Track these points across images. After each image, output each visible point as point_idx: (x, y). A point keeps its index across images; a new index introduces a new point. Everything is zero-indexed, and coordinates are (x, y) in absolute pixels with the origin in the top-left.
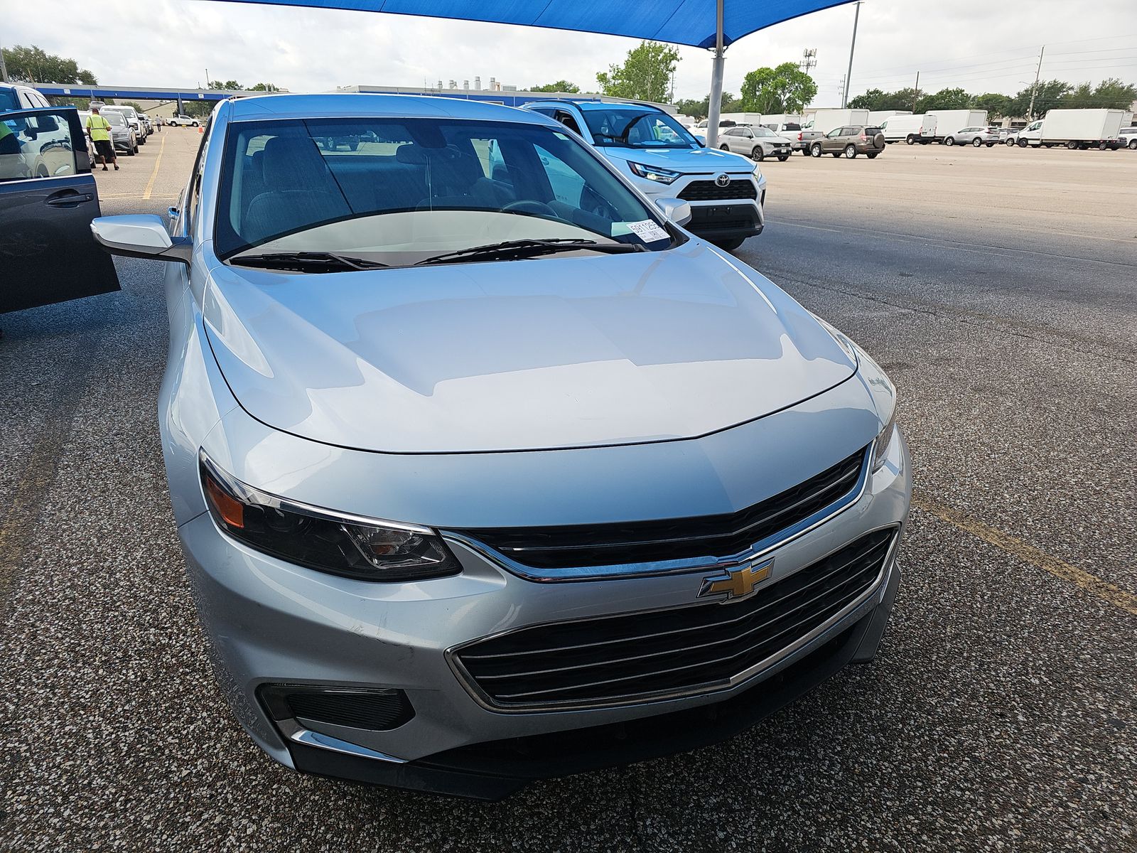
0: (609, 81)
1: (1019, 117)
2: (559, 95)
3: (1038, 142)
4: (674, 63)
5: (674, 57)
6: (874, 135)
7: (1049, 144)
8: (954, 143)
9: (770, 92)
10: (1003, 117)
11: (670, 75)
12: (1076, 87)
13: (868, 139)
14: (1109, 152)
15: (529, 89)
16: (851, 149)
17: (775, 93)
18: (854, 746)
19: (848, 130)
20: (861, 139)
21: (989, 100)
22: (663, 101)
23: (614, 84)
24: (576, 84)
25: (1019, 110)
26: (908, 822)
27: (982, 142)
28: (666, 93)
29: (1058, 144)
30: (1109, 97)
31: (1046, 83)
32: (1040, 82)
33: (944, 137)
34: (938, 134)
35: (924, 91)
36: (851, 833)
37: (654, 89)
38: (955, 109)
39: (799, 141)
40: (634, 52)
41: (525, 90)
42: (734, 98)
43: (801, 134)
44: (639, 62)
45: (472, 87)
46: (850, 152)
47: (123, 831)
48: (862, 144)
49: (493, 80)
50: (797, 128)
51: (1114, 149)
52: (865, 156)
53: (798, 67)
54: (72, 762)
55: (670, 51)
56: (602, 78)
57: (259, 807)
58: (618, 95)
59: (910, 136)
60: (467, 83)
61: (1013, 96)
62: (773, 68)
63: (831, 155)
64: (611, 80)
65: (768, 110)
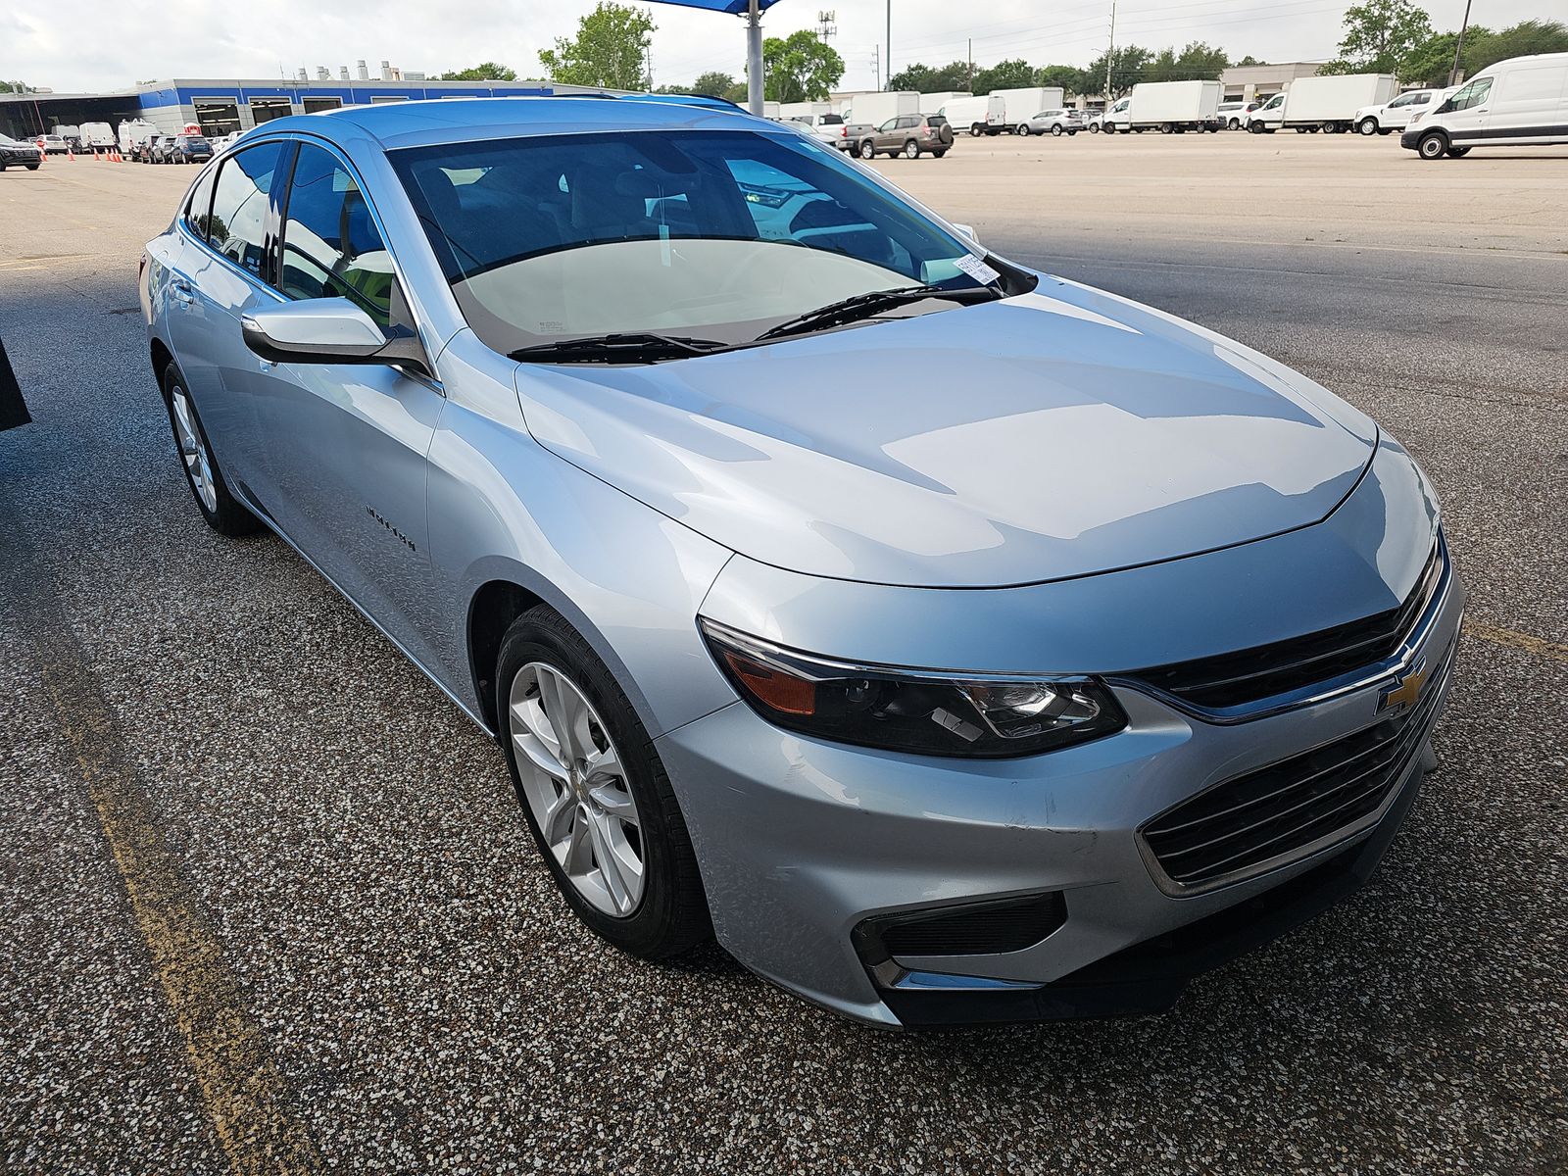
0: (558, 63)
1: (1096, 94)
2: (487, 84)
3: (1127, 127)
4: (647, 34)
5: (646, 25)
6: (939, 126)
7: (1139, 128)
8: (1030, 132)
9: (784, 71)
10: (1078, 94)
11: (644, 52)
12: (1157, 54)
13: (932, 131)
14: (1208, 134)
15: (440, 77)
16: (912, 146)
17: (791, 73)
18: (1433, 872)
19: (905, 120)
20: (923, 132)
21: (1058, 74)
22: (639, 88)
23: (566, 66)
24: (510, 68)
25: (1095, 85)
26: (1544, 941)
27: (1063, 130)
28: (641, 77)
29: (1148, 128)
30: (1195, 65)
31: (1122, 49)
32: (1115, 48)
33: (1016, 125)
34: (1009, 121)
35: (979, 65)
36: (1496, 966)
37: (624, 72)
38: (1018, 88)
39: (843, 138)
40: (589, 19)
41: (434, 79)
42: (736, 82)
43: (845, 129)
44: (599, 34)
45: (355, 76)
46: (912, 150)
47: (637, 1165)
48: (926, 139)
49: (386, 65)
50: (837, 120)
51: (1214, 131)
52: (931, 155)
53: (815, 35)
54: (488, 1098)
55: (639, 16)
56: (547, 58)
57: (794, 1094)
58: (574, 82)
59: (975, 125)
60: (344, 70)
61: (1086, 68)
62: (784, 38)
63: (887, 155)
64: (561, 60)
65: (784, 97)
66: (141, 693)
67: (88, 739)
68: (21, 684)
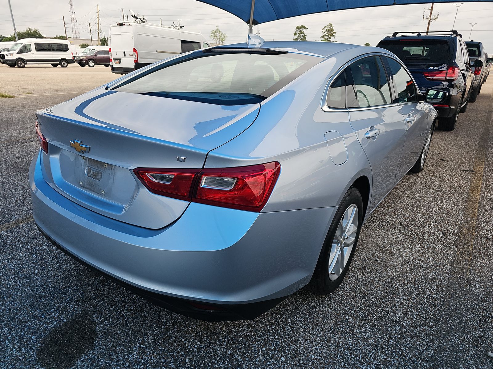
66: (447, 232)
67: (470, 229)
68: (481, 258)
